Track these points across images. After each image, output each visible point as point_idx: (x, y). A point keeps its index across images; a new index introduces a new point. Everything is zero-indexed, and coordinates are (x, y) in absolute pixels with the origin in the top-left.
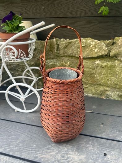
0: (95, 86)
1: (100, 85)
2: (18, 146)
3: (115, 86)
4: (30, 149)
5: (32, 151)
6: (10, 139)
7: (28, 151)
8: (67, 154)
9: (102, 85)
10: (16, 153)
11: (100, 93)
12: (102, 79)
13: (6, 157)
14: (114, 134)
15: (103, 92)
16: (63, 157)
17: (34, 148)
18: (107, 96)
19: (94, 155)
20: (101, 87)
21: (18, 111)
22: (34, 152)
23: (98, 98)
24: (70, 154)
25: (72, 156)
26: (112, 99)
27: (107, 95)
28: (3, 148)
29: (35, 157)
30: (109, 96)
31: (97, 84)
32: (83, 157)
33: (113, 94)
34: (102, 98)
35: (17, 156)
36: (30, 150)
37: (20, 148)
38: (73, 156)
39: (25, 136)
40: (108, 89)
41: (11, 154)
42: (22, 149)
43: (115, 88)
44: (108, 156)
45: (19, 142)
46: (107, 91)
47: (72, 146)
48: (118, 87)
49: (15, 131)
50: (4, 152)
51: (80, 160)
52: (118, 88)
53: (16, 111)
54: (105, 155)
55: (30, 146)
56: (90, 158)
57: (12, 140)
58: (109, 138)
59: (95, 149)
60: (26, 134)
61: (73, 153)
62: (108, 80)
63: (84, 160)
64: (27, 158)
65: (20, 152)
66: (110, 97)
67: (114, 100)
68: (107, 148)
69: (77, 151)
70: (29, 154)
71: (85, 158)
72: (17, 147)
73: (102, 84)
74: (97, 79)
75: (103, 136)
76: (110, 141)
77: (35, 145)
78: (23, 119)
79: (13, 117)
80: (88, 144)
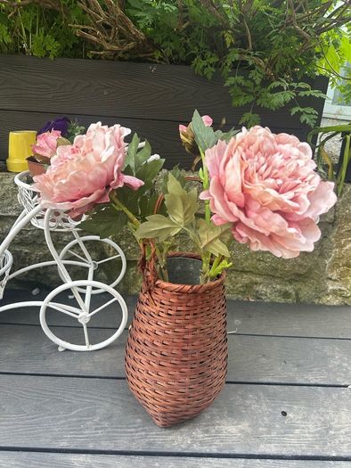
0: (233, 275)
1: (243, 271)
2: (102, 428)
3: (272, 274)
4: (132, 430)
5: (137, 432)
6: (74, 416)
7: (130, 435)
8: (213, 425)
9: (246, 272)
10: (103, 443)
11: (242, 289)
12: (246, 259)
13: (84, 455)
14: (290, 373)
15: (249, 287)
16: (207, 431)
17: (139, 427)
18: (258, 296)
19: (265, 418)
20: (245, 276)
21: (67, 350)
22: (144, 433)
23: (238, 300)
24: (219, 425)
25: (224, 428)
26: (268, 300)
27: (257, 292)
28: (66, 438)
29: (150, 444)
30: (262, 295)
31: (237, 271)
32: (245, 426)
33: (269, 291)
34: (246, 299)
35: (107, 449)
36: (132, 432)
37: (109, 432)
38: (227, 428)
39: (107, 405)
40: (258, 279)
41: (91, 447)
42: (113, 432)
43: (273, 277)
44: (290, 415)
45: (100, 420)
46: (256, 283)
47: (218, 408)
48: (278, 275)
49: (79, 397)
50: (72, 447)
51: (242, 431)
52: (278, 277)
53: (60, 349)
54: (284, 414)
55: (130, 424)
56: (260, 426)
57: (81, 417)
58: (283, 382)
59: (264, 407)
60: (109, 400)
61: (224, 422)
62: (259, 260)
63: (249, 430)
64: (134, 449)
65: (111, 439)
66: (263, 298)
67: (273, 304)
68: (283, 400)
69: (232, 416)
70: (133, 440)
71: (249, 426)
72: (100, 431)
73: (246, 269)
74: (237, 260)
75: (270, 380)
76: (286, 388)
77: (139, 420)
78: (86, 368)
79: (58, 365)
80: (247, 399)
